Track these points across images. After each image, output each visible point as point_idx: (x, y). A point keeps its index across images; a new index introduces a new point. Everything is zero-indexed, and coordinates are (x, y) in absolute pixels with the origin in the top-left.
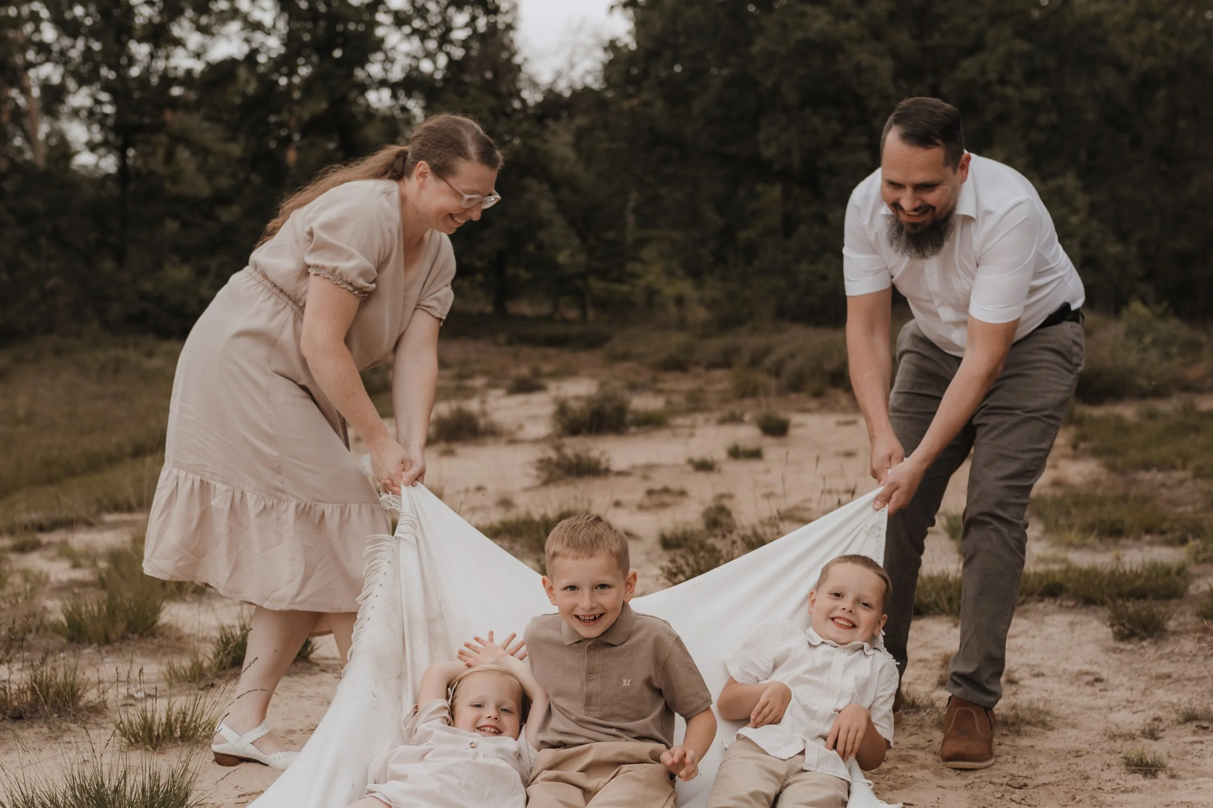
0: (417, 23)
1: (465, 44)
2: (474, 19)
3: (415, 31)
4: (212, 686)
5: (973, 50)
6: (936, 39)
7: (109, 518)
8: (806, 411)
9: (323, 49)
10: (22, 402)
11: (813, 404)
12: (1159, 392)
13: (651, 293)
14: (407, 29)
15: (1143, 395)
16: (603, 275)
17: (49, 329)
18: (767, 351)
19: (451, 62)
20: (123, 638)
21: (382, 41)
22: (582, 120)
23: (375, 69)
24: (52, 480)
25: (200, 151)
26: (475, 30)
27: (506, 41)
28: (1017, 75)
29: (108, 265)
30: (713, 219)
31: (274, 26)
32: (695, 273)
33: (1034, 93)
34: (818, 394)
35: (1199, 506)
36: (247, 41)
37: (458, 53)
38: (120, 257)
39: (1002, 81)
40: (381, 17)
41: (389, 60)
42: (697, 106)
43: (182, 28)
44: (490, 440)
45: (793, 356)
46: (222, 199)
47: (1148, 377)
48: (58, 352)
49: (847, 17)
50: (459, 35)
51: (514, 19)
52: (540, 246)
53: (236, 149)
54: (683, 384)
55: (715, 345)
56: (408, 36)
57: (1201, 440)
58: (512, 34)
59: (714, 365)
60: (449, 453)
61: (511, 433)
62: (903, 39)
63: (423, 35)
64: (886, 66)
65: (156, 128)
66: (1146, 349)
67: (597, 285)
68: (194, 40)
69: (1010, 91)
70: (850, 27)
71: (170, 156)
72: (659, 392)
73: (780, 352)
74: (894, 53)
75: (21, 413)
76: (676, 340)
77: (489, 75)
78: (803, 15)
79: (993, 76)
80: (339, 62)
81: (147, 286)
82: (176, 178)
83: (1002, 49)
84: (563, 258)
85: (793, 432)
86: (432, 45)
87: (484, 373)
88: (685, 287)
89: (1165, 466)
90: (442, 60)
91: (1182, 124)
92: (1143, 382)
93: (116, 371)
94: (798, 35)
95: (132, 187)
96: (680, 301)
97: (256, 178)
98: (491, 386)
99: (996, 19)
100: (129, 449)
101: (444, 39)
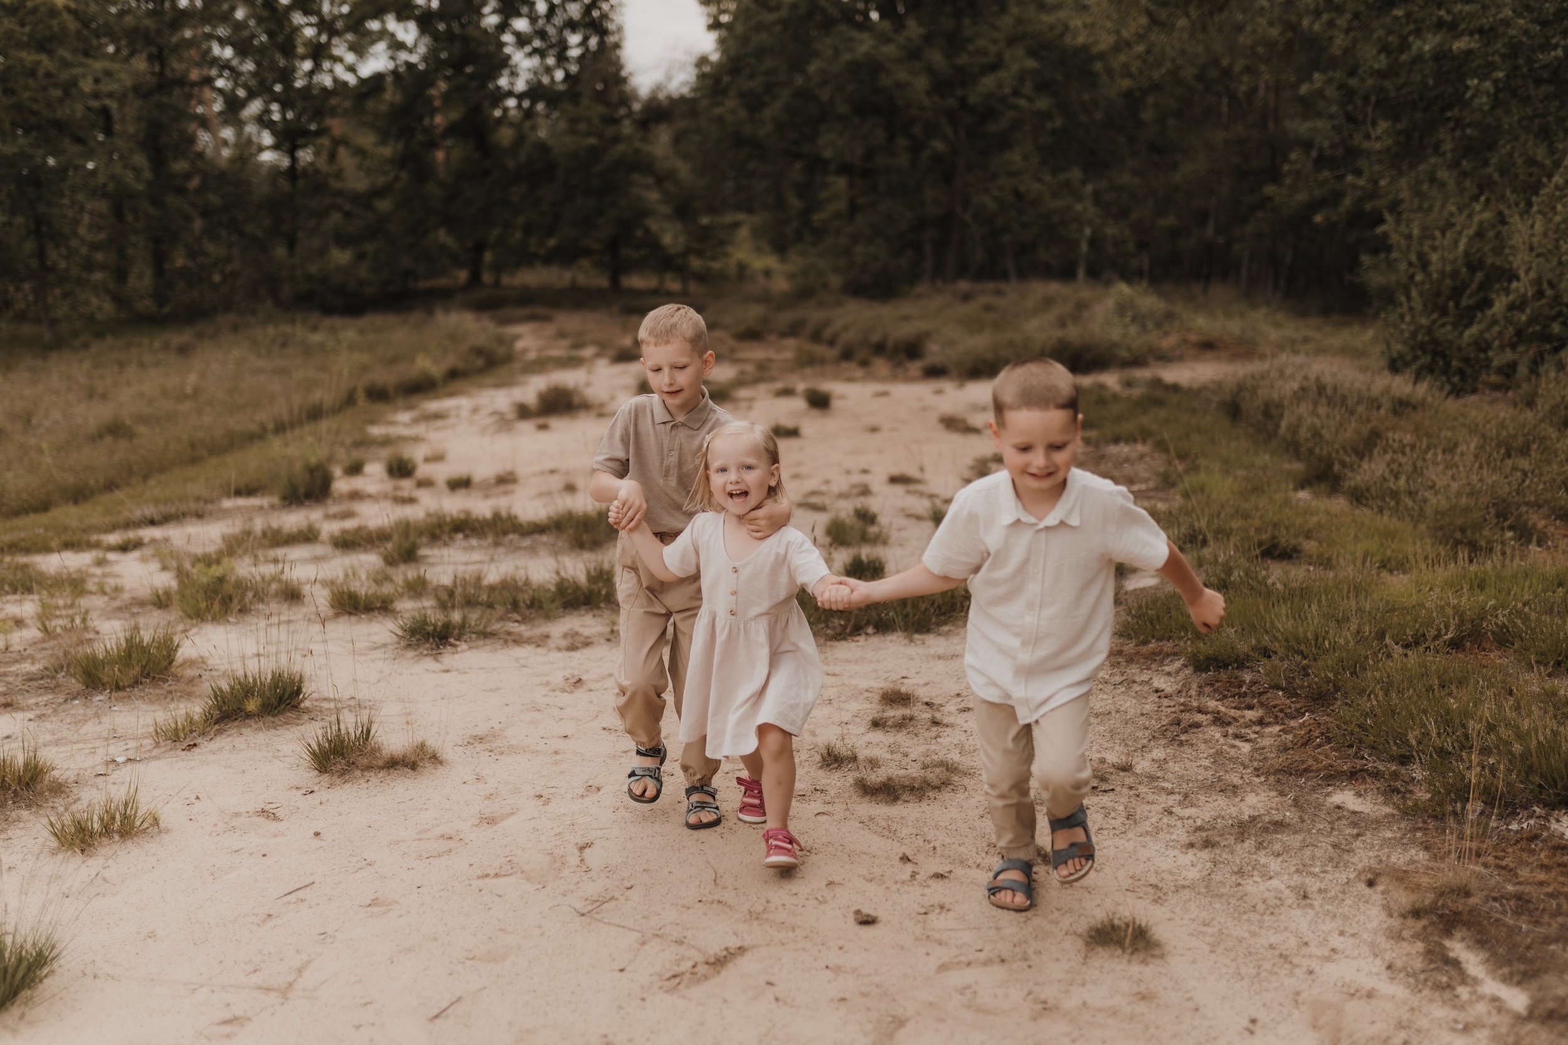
0: (537, 43)
1: (581, 59)
2: (586, 39)
3: (535, 51)
4: (195, 745)
5: (994, 67)
6: (963, 60)
7: (228, 503)
8: (850, 380)
9: (457, 65)
10: (192, 379)
11: (859, 373)
12: (1137, 361)
13: (742, 267)
14: (528, 49)
15: (1126, 364)
16: (700, 253)
17: (228, 307)
18: (827, 323)
19: (568, 76)
20: (136, 683)
21: (509, 57)
22: (681, 124)
23: (503, 82)
24: (194, 460)
25: (360, 152)
26: (587, 49)
27: (614, 58)
28: (1028, 88)
29: (281, 251)
30: (795, 203)
31: (415, 46)
32: (780, 248)
33: (1043, 103)
34: (864, 364)
35: (1151, 484)
36: (393, 58)
37: (574, 68)
38: (292, 244)
39: (1016, 93)
40: (507, 38)
41: (514, 74)
42: (768, 113)
43: (340, 48)
44: (583, 414)
45: (845, 329)
46: (377, 193)
47: (1129, 349)
48: (235, 328)
49: (889, 40)
50: (574, 53)
51: (620, 39)
52: (647, 231)
53: (387, 151)
54: (757, 353)
55: (786, 317)
56: (530, 55)
57: (1163, 413)
58: (618, 52)
59: (784, 335)
60: (543, 427)
61: (602, 405)
62: (936, 57)
63: (541, 53)
64: (921, 83)
65: (319, 133)
66: (1126, 326)
67: (695, 263)
68: (350, 58)
69: (1022, 102)
70: (889, 50)
71: (332, 157)
72: (735, 361)
73: (837, 325)
74: (930, 71)
75: (189, 390)
76: (753, 313)
77: (599, 87)
78: (851, 39)
79: (1007, 90)
80: (471, 77)
81: (313, 269)
82: (339, 175)
83: (1015, 68)
84: (667, 239)
85: (836, 403)
86: (551, 61)
87: (595, 343)
88: (770, 261)
89: (1131, 439)
90: (559, 75)
91: (1171, 122)
92: (1124, 354)
93: (284, 345)
94: (847, 57)
95: (301, 183)
96: (767, 273)
97: (404, 175)
98: (598, 355)
99: (1012, 41)
100: (271, 426)
101: (562, 58)
